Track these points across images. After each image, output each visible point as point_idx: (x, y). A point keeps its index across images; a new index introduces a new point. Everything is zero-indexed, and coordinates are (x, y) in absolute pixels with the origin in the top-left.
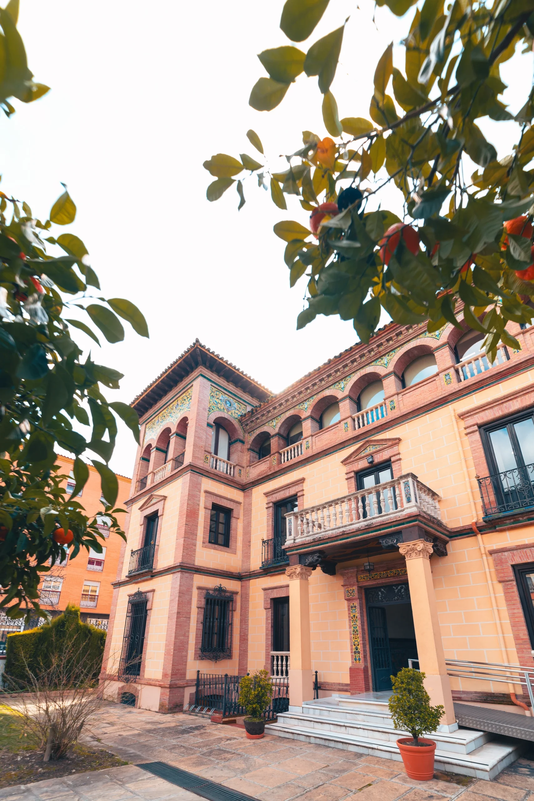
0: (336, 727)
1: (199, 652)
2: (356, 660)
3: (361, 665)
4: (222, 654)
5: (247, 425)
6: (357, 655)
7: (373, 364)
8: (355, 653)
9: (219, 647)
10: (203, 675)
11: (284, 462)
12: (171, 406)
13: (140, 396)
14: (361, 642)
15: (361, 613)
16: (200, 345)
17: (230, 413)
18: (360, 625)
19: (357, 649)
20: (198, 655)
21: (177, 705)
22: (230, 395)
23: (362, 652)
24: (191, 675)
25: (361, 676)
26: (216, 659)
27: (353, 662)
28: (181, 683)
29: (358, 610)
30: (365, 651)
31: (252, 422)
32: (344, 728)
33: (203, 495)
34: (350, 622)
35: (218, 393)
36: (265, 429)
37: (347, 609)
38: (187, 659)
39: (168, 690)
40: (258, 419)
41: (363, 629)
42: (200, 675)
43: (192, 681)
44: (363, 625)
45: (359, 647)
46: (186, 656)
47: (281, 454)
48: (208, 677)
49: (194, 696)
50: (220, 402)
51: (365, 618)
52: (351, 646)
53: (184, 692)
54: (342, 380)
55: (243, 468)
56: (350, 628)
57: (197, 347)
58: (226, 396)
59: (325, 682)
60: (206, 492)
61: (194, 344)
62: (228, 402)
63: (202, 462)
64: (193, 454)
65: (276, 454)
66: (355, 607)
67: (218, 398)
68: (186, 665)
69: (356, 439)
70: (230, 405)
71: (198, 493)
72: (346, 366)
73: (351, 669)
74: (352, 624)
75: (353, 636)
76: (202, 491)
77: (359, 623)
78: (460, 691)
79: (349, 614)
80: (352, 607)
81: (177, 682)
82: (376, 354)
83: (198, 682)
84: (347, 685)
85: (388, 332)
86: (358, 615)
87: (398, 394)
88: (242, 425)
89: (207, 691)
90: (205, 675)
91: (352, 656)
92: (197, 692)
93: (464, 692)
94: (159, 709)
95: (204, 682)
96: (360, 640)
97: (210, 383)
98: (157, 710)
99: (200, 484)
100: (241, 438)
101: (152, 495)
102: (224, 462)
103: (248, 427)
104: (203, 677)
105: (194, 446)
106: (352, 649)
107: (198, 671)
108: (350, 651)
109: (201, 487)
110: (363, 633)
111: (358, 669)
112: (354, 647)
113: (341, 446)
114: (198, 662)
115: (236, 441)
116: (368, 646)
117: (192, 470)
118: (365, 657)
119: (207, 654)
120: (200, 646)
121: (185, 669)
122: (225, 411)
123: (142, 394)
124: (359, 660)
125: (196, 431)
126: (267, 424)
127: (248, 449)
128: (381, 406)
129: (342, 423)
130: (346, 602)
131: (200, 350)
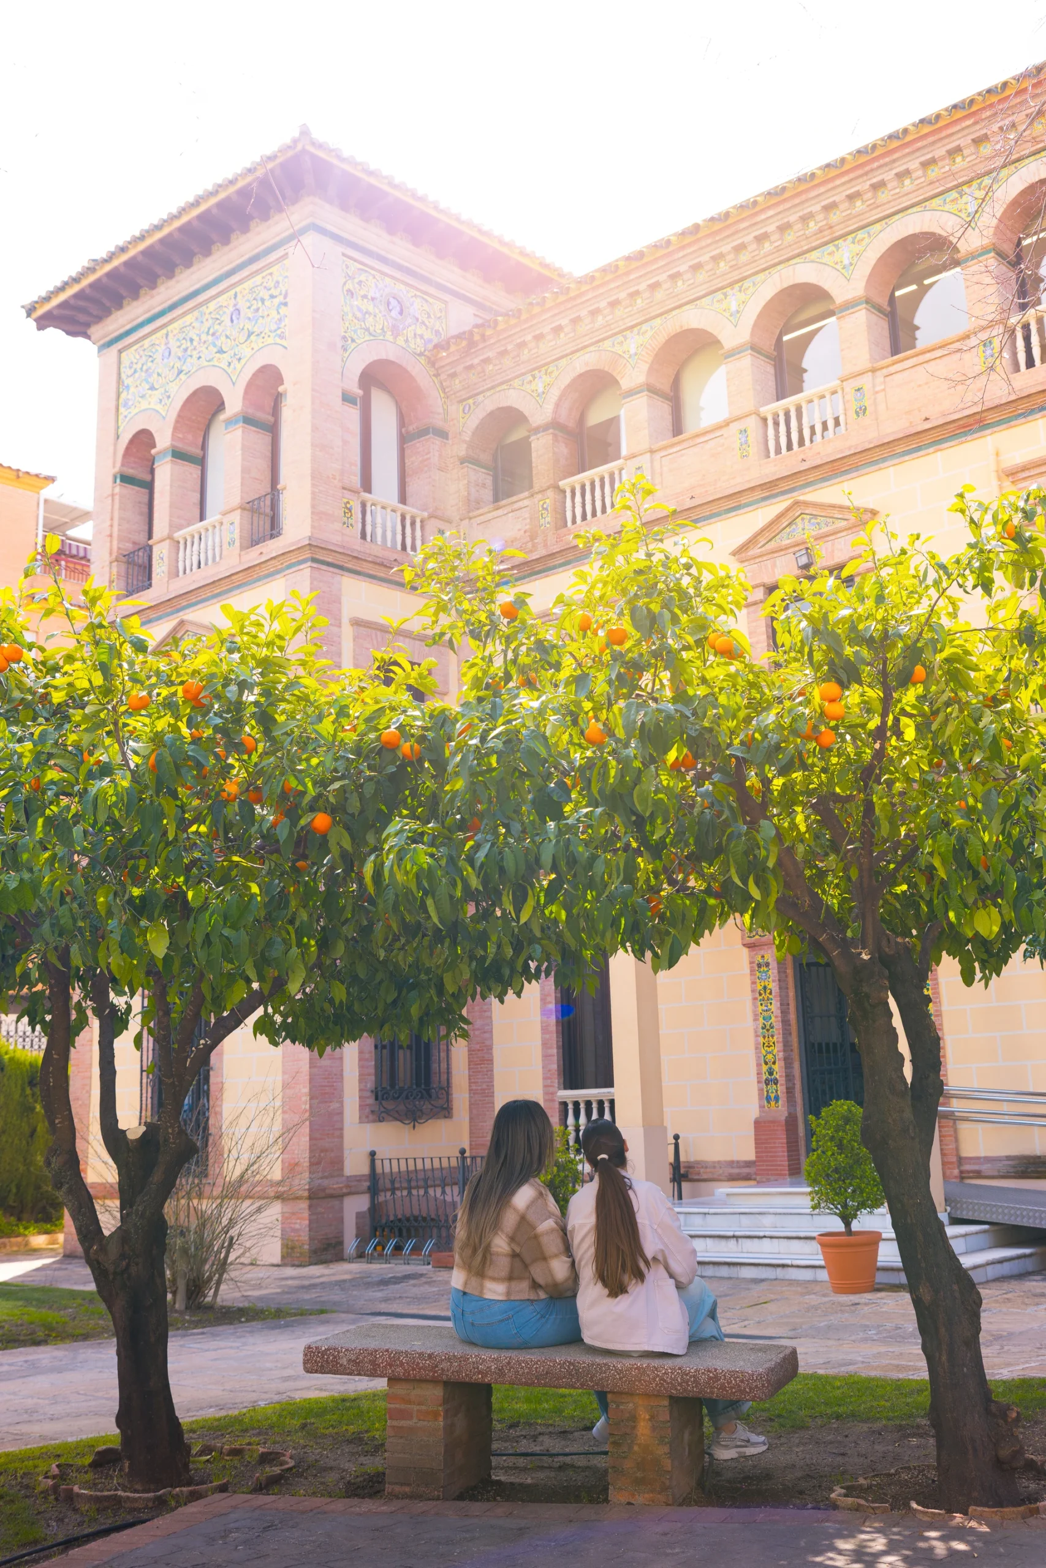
0: (717, 1241)
1: (371, 1101)
2: (768, 1099)
3: (781, 1110)
4: (426, 1107)
5: (453, 375)
6: (772, 1087)
7: (814, 255)
8: (767, 1082)
9: (418, 1085)
10: (386, 1163)
11: (574, 522)
12: (212, 306)
13: (105, 261)
14: (781, 1055)
15: (782, 981)
16: (313, 144)
17: (401, 341)
18: (779, 1013)
19: (771, 1073)
20: (367, 1110)
21: (329, 1245)
22: (398, 274)
23: (782, 1081)
24: (355, 1165)
25: (782, 1138)
26: (415, 1120)
27: (762, 1107)
28: (334, 1185)
29: (773, 972)
30: (789, 1077)
31: (470, 368)
32: (733, 1242)
33: (347, 632)
34: (755, 1006)
35: (363, 278)
36: (512, 398)
37: (747, 971)
38: (342, 1121)
39: (304, 1205)
40: (487, 361)
41: (785, 1022)
42: (378, 1163)
43: (358, 1179)
44: (784, 1012)
45: (776, 1067)
46: (341, 1113)
47: (564, 492)
48: (403, 1168)
49: (368, 1221)
50: (371, 309)
51: (792, 993)
52: (759, 1065)
53: (341, 1210)
54: (731, 285)
55: (449, 521)
56: (756, 1020)
57: (304, 151)
58: (388, 280)
59: (698, 1162)
60: (357, 623)
61: (295, 141)
62: (393, 302)
63: (337, 526)
64: (313, 506)
65: (550, 493)
66: (767, 965)
67: (365, 297)
68: (341, 1137)
69: (770, 489)
70: (401, 313)
71: (335, 629)
72: (740, 248)
73: (757, 1123)
74: (760, 1008)
75: (761, 1040)
76: (345, 621)
77: (775, 1006)
78: (978, 1158)
79: (754, 983)
80: (759, 966)
81: (326, 1183)
82: (821, 231)
83: (374, 1183)
84: (748, 1164)
85: (852, 175)
86: (773, 986)
87: (874, 371)
88: (437, 375)
89: (398, 1204)
90: (395, 1163)
91: (761, 1090)
92: (374, 1209)
93: (988, 1160)
94: (283, 1257)
95: (393, 1182)
96: (777, 1050)
97: (340, 249)
98: (277, 1259)
99: (338, 601)
100: (438, 422)
101: (182, 623)
102: (393, 511)
103: (457, 383)
104: (387, 1170)
105: (313, 478)
106: (759, 1074)
107: (373, 1154)
108: (754, 1078)
109: (340, 610)
110: (786, 1033)
111: (773, 1122)
112: (765, 1068)
113: (731, 504)
114: (369, 1128)
115: (423, 432)
116: (797, 1065)
117: (314, 560)
118: (790, 1091)
119: (390, 1105)
120: (370, 1084)
121: (341, 1148)
122: (389, 336)
123: (111, 256)
124: (777, 1099)
125: (315, 429)
126: (516, 383)
127: (463, 461)
128: (834, 392)
129: (735, 427)
130: (745, 951)
131: (313, 157)
